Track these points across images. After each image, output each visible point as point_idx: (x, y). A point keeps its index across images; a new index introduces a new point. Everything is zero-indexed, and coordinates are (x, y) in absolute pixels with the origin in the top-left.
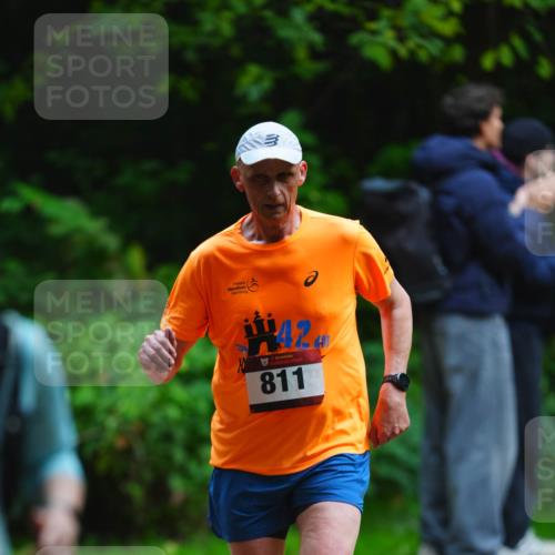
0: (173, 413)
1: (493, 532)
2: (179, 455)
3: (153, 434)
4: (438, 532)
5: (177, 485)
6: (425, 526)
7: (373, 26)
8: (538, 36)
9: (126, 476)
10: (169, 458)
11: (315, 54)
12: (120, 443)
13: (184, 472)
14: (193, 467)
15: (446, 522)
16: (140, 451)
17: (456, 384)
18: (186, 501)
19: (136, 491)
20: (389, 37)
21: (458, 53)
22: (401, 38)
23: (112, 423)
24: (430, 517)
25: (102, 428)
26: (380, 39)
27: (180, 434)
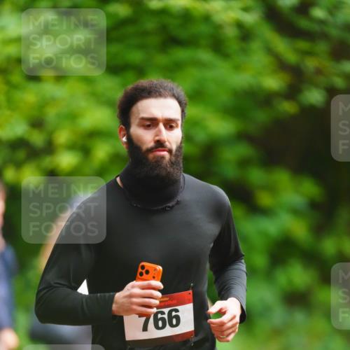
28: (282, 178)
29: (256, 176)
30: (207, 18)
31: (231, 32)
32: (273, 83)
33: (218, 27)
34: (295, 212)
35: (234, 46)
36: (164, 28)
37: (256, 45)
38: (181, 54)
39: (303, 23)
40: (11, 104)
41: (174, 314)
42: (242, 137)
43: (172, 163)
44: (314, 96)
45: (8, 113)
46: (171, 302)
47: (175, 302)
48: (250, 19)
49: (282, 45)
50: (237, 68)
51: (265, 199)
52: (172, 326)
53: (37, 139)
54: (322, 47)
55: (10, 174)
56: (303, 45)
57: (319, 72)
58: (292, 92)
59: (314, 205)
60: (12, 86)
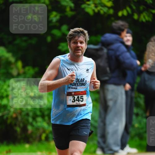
0: (29, 108)
1: (118, 145)
2: (30, 120)
3: (23, 114)
4: (102, 144)
5: (30, 128)
6: (99, 143)
7: (88, 3)
8: (134, 7)
9: (15, 125)
10: (28, 120)
11: (72, 10)
12: (14, 116)
13: (32, 125)
14: (34, 123)
15: (105, 142)
16: (19, 118)
17: (110, 103)
18: (32, 132)
19: (18, 129)
20: (92, 6)
21: (111, 11)
22: (96, 7)
23: (12, 110)
24: (100, 140)
25: (9, 111)
26: (90, 7)
27: (31, 114)
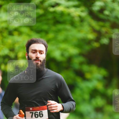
28: (94, 68)
29: (85, 68)
30: (69, 14)
31: (77, 19)
32: (91, 36)
33: (73, 17)
34: (98, 80)
35: (78, 24)
36: (54, 18)
37: (85, 24)
38: (60, 26)
39: (101, 16)
40: (3, 43)
41: (41, 113)
42: (81, 54)
43: (41, 65)
44: (105, 41)
45: (2, 46)
46: (40, 109)
47: (41, 109)
48: (84, 14)
49: (94, 24)
50: (79, 31)
51: (88, 76)
52: (40, 117)
53: (12, 55)
54: (108, 24)
55: (3, 67)
56: (101, 23)
57: (106, 33)
58: (97, 40)
59: (105, 78)
60: (4, 37)
